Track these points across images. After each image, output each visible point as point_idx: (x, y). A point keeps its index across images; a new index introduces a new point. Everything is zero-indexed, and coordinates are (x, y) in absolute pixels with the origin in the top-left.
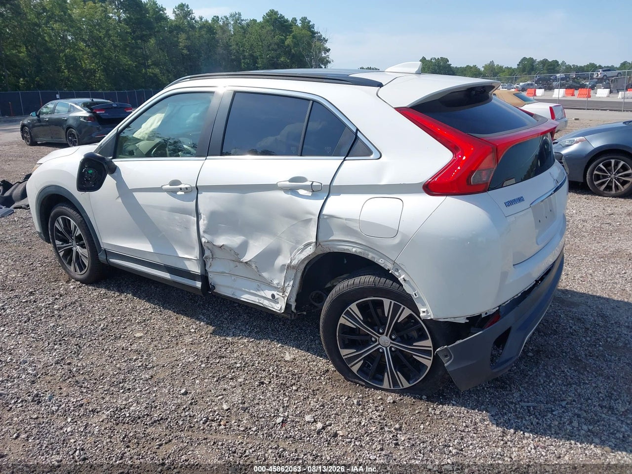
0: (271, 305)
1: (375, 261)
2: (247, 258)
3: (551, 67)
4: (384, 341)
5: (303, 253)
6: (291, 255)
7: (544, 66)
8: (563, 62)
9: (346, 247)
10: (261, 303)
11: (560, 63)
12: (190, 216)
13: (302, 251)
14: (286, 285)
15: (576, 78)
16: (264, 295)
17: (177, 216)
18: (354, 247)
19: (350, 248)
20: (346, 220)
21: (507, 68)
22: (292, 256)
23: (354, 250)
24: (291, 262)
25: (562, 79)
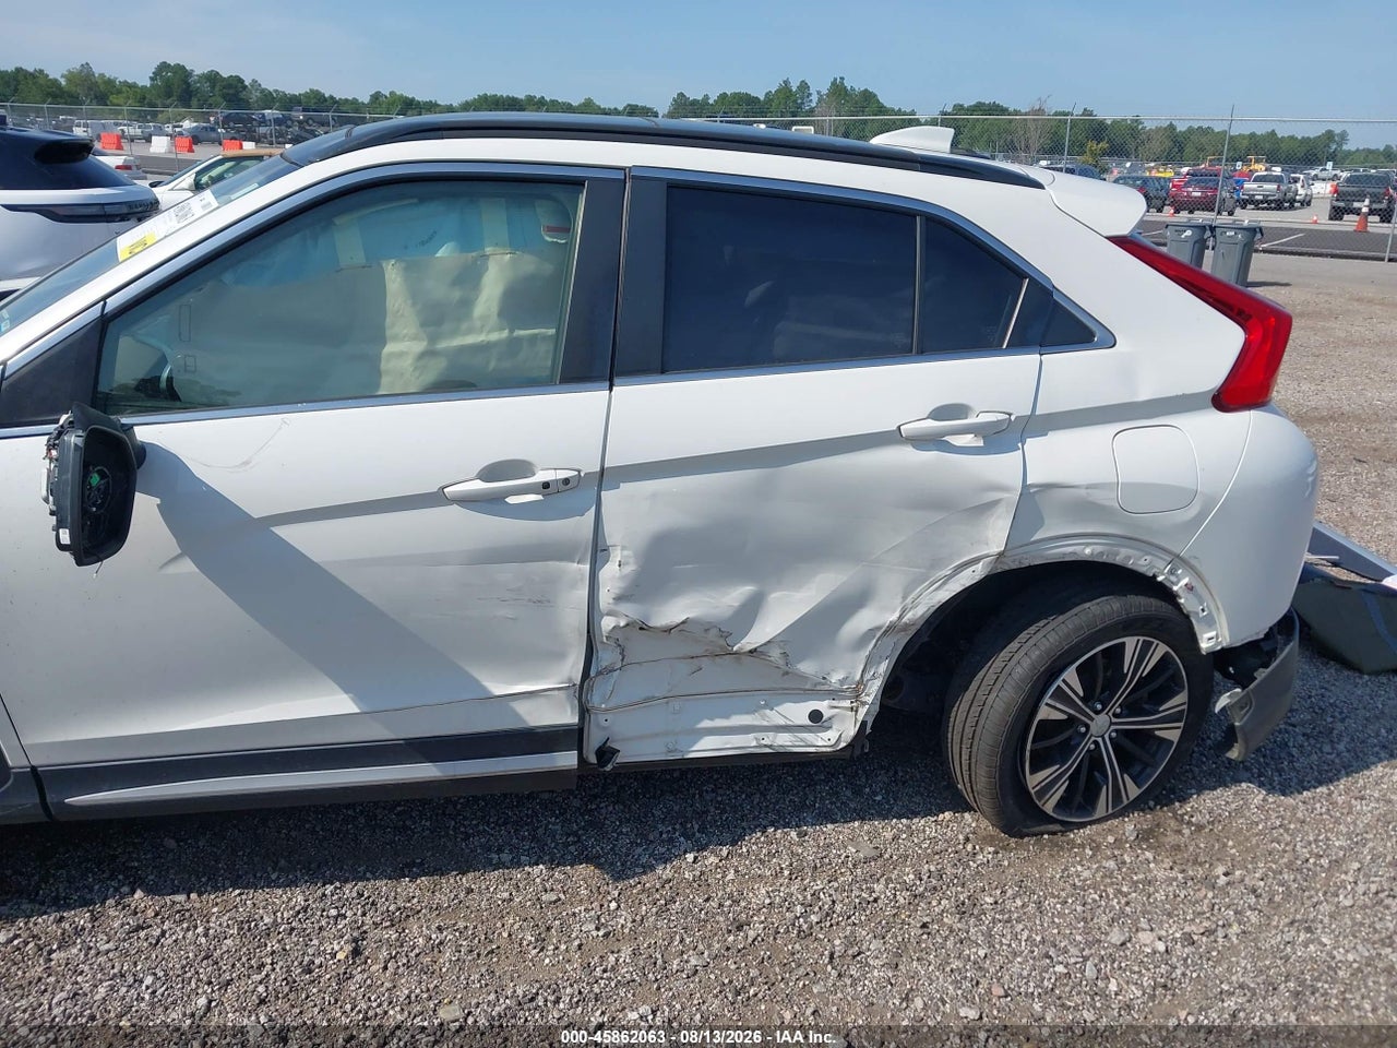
0: (802, 740)
1: (1130, 564)
2: (755, 637)
3: (231, 91)
4: (1102, 726)
5: (946, 587)
6: (904, 598)
7: (213, 87)
8: (254, 81)
9: (1070, 549)
10: (766, 746)
11: (247, 83)
12: (570, 564)
13: (944, 583)
14: (867, 676)
15: (306, 121)
16: (782, 722)
17: (507, 573)
18: (1088, 544)
19: (1077, 549)
20: (1087, 488)
21: (126, 83)
22: (909, 600)
23: (1088, 551)
24: (900, 617)
25: (278, 122)
